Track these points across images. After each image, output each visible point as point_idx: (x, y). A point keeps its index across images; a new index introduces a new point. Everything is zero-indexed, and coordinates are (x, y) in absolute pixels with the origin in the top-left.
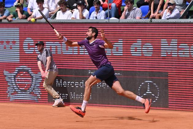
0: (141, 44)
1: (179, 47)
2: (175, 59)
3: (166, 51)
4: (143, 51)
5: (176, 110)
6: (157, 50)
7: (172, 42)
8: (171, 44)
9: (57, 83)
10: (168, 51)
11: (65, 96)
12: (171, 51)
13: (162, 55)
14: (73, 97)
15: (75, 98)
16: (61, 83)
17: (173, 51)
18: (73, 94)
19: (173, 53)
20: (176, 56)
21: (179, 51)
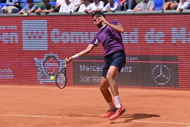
0: (154, 32)
1: (188, 34)
2: (184, 45)
3: (176, 38)
4: (156, 38)
5: (185, 90)
6: (168, 37)
7: (181, 30)
8: (180, 32)
9: (81, 67)
10: (178, 38)
11: (88, 78)
12: (180, 38)
13: (173, 42)
14: (94, 79)
15: (97, 80)
16: (84, 67)
17: (182, 38)
18: (95, 77)
19: (182, 40)
20: (185, 42)
21: (188, 38)
